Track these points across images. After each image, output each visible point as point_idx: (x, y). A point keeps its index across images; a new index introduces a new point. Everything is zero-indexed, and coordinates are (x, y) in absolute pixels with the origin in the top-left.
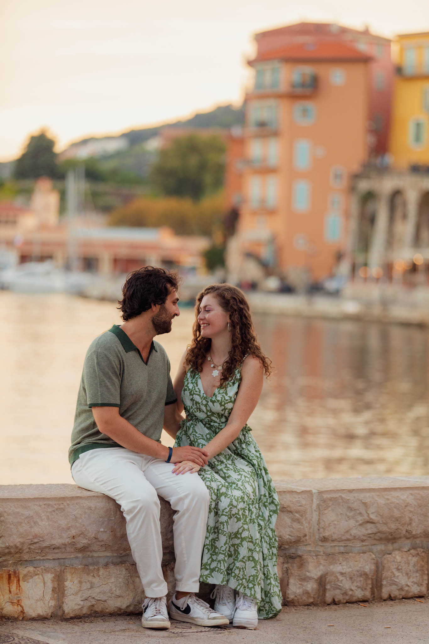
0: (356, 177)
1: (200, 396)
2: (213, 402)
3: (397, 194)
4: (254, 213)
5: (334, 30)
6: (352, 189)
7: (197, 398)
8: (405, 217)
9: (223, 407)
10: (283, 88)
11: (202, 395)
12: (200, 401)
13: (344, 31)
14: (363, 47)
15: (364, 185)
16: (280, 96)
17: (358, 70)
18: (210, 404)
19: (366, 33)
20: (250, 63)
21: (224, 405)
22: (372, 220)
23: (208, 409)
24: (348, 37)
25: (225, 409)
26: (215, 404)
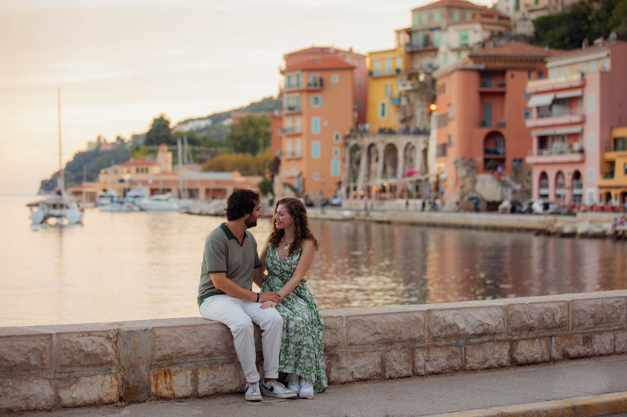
0: (348, 137)
1: (277, 260)
2: (284, 264)
3: (372, 145)
4: (289, 160)
5: (332, 51)
6: (346, 144)
7: (275, 262)
8: (377, 160)
9: (290, 267)
10: (303, 86)
11: (278, 260)
12: (277, 263)
13: (337, 51)
14: (349, 61)
15: (352, 142)
16: (301, 91)
17: (347, 75)
18: (283, 265)
19: (351, 51)
20: (282, 73)
21: (291, 266)
22: (358, 162)
23: (281, 268)
24: (340, 55)
25: (291, 269)
26: (286, 265)
